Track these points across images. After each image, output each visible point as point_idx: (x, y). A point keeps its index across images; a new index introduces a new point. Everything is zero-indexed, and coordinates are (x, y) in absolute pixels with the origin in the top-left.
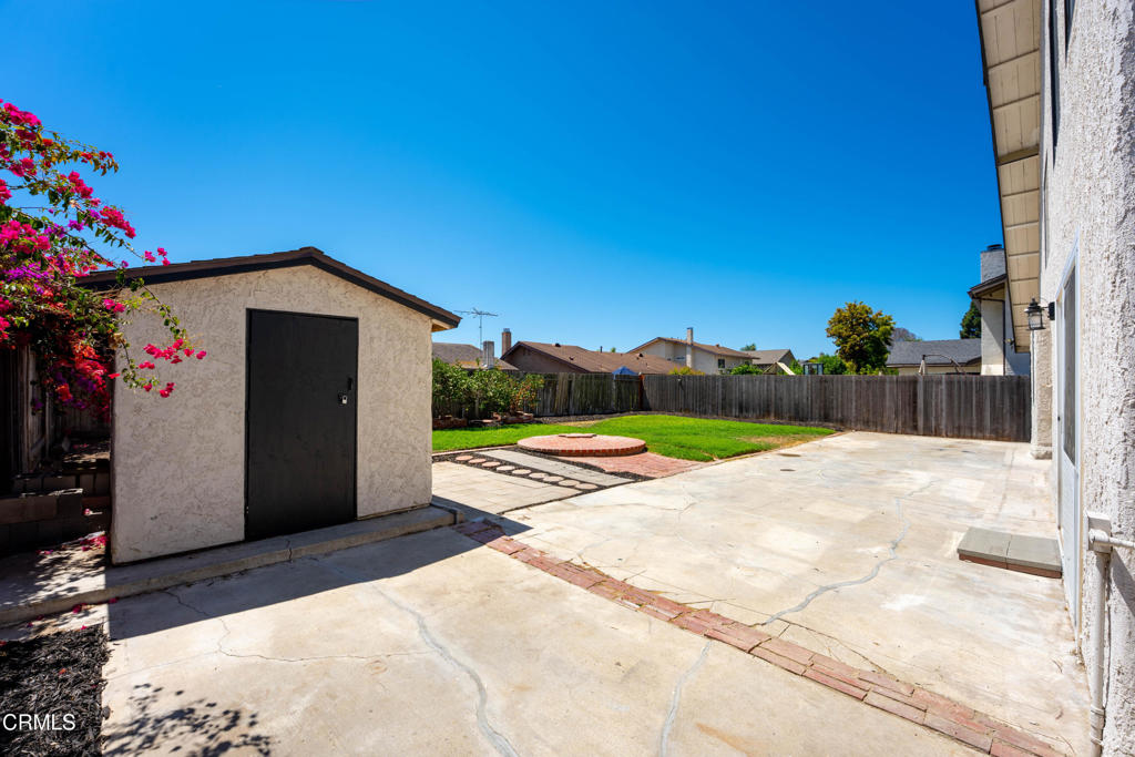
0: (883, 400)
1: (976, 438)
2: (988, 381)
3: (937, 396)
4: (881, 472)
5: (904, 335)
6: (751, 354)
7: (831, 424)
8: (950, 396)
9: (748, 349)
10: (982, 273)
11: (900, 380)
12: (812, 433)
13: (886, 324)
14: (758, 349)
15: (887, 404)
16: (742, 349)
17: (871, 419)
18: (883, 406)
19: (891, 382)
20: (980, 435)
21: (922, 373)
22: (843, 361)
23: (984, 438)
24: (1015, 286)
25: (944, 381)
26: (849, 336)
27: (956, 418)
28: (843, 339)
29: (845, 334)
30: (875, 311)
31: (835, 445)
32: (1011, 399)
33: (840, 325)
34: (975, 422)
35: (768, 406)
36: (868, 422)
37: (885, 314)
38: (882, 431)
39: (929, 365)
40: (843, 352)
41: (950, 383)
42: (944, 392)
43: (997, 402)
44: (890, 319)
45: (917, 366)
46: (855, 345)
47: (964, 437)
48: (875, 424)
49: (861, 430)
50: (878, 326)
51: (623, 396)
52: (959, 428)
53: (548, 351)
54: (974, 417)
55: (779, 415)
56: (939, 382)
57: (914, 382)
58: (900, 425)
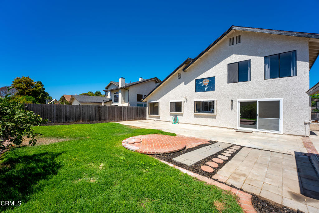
7: (102, 121)
17: (112, 118)
18: (114, 115)
19: (116, 108)
27: (128, 116)
35: (79, 117)
38: (114, 121)
42: (127, 110)
55: (84, 120)
57: (121, 108)
58: (118, 119)
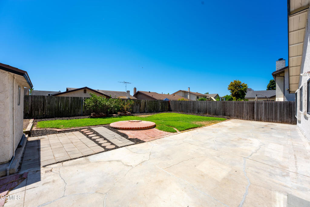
0: (243, 109)
1: (274, 122)
2: (279, 103)
3: (261, 108)
4: (240, 139)
5: (250, 90)
6: (207, 95)
7: (226, 117)
8: (265, 108)
9: (206, 94)
10: (277, 68)
11: (249, 102)
12: (219, 120)
13: (245, 86)
14: (209, 94)
15: (244, 110)
16: (205, 94)
17: (239, 115)
18: (243, 111)
19: (246, 103)
20: (276, 121)
21: (256, 101)
22: (233, 97)
23: (277, 122)
24: (291, 69)
25: (263, 103)
26: (234, 90)
27: (267, 115)
28: (233, 91)
29: (233, 89)
30: (242, 83)
31: (226, 125)
32: (287, 110)
33: (232, 87)
34: (274, 117)
36: (238, 116)
37: (245, 84)
38: (242, 119)
39: (258, 98)
40: (232, 94)
41: (265, 104)
42: (263, 106)
43: (282, 110)
44: (246, 85)
45: (254, 98)
46: (236, 92)
47: (270, 122)
48: (240, 117)
49: (236, 119)
50: (243, 87)
51: (163, 107)
52: (268, 119)
53: (146, 94)
54: (274, 115)
55: (210, 113)
56: (262, 103)
57: (253, 103)
58: (248, 117)
